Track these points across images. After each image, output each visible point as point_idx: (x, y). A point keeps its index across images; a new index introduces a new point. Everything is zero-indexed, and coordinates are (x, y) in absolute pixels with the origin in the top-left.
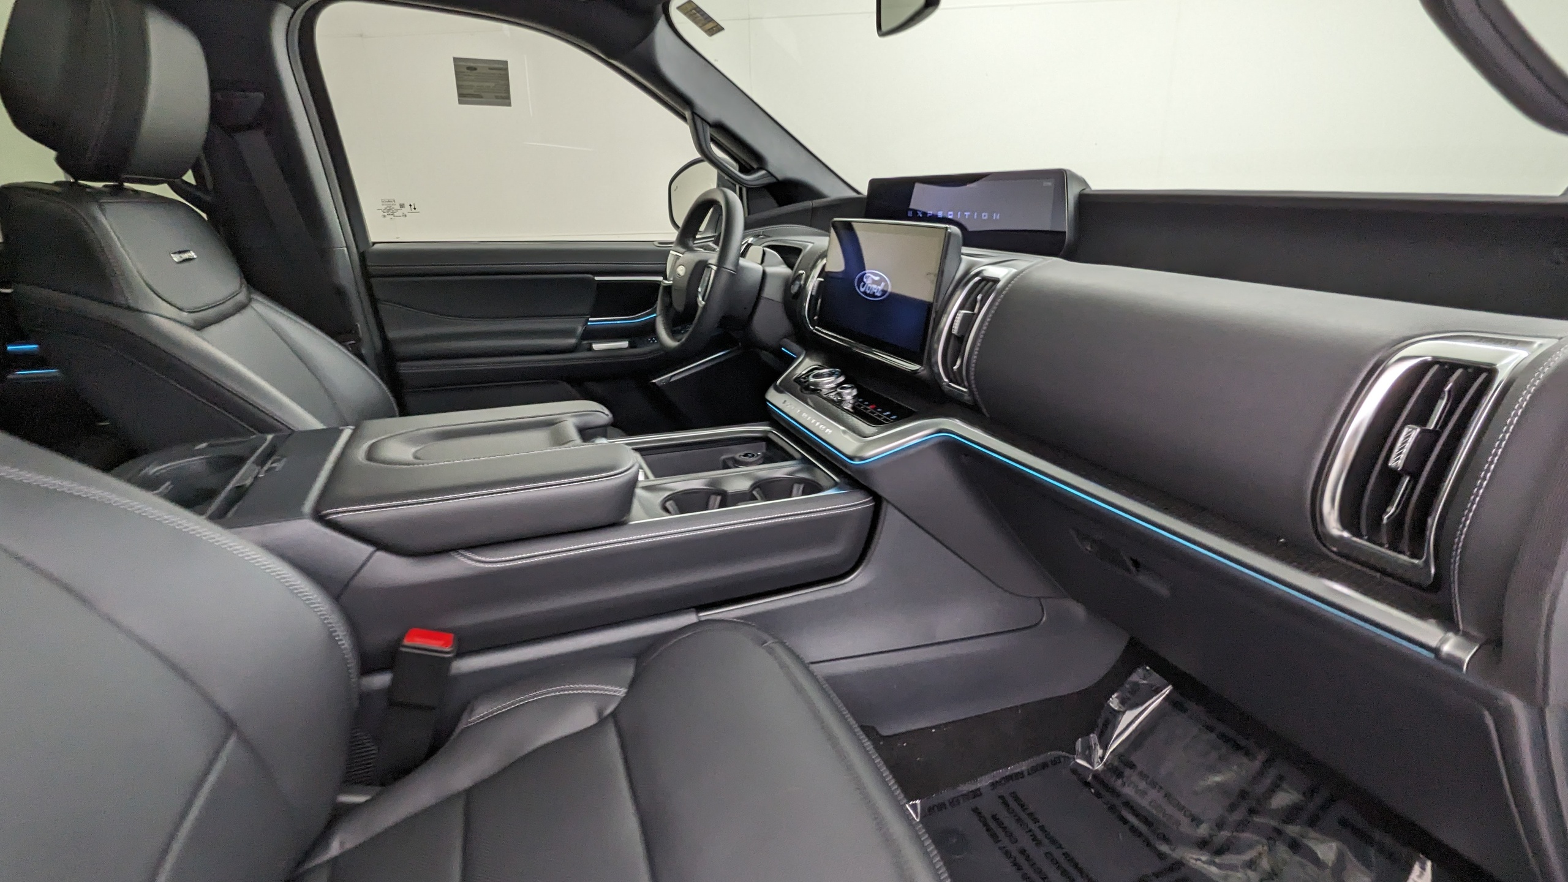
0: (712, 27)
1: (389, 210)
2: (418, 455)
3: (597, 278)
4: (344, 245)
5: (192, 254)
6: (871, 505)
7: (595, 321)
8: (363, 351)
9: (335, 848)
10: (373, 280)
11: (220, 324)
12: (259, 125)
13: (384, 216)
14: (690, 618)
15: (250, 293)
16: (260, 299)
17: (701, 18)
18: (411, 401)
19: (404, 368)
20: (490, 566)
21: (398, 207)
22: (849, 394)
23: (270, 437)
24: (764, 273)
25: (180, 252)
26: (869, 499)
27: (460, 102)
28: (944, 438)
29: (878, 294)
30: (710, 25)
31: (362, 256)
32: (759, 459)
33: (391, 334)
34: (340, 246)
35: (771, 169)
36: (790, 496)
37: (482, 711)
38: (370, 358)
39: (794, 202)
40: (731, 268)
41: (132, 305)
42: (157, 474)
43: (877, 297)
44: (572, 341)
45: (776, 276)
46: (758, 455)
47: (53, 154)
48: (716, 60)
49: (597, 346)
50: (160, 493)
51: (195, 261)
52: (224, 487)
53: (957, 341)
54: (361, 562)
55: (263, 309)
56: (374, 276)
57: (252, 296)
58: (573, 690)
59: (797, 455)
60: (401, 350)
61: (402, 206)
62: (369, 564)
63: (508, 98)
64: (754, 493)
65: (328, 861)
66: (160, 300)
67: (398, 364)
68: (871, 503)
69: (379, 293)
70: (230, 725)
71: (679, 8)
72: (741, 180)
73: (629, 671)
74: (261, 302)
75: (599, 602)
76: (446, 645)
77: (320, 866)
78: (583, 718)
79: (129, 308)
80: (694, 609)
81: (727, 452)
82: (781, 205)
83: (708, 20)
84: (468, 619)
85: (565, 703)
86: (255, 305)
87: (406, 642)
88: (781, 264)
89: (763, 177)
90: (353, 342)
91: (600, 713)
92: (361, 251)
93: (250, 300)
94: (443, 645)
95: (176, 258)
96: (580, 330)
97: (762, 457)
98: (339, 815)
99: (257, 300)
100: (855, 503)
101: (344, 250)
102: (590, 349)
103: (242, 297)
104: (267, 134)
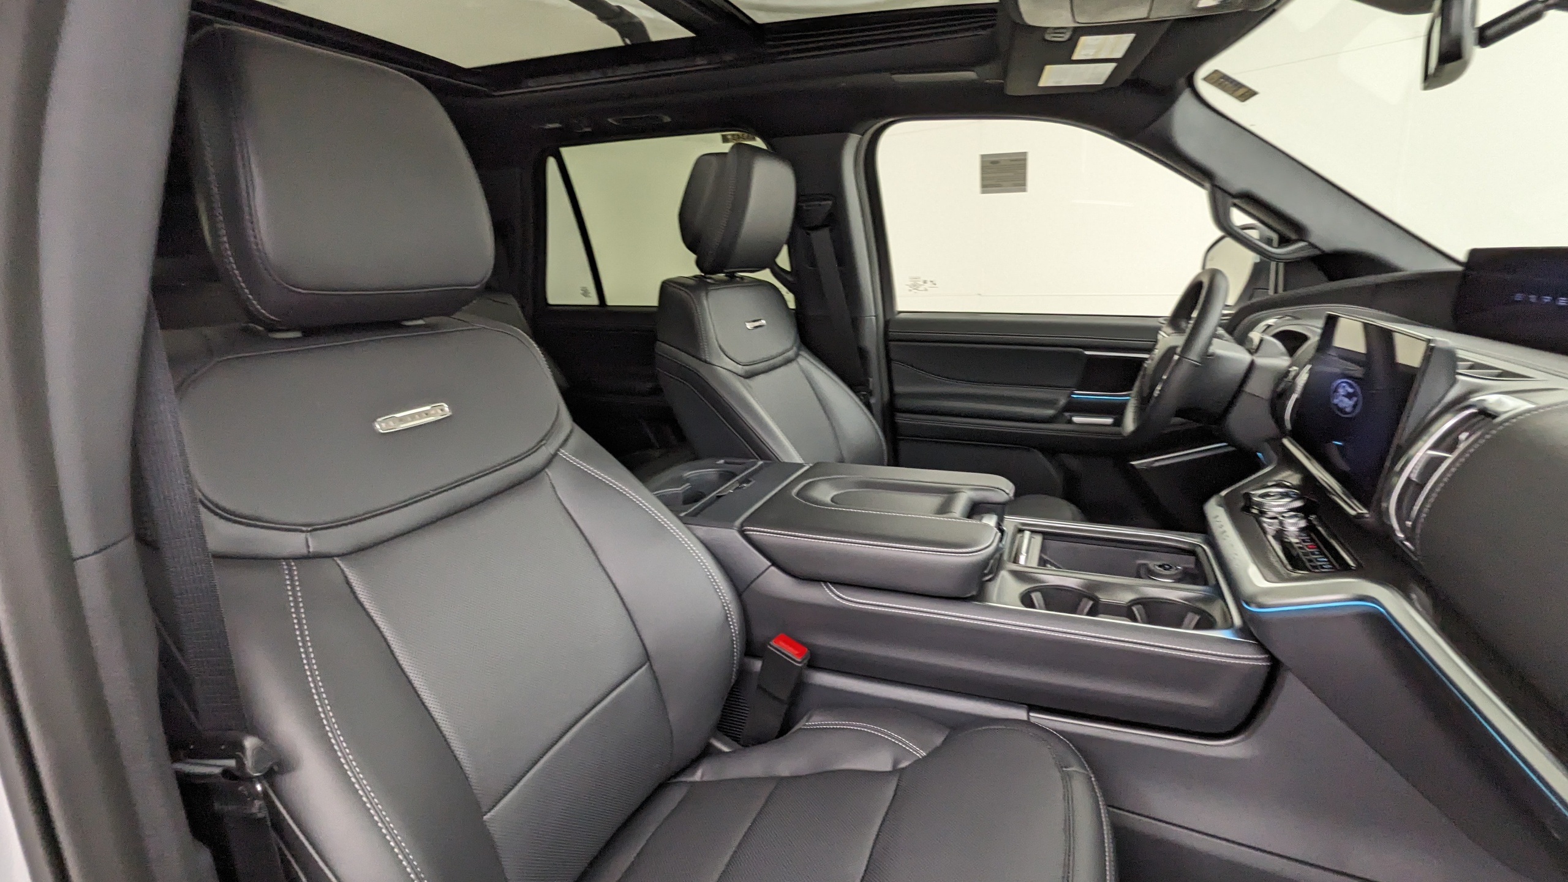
0: (1244, 93)
1: (915, 286)
2: (835, 500)
3: (1087, 353)
4: (873, 314)
5: (763, 322)
6: (1264, 664)
7: (1080, 395)
8: (873, 401)
9: (698, 776)
10: (892, 343)
11: (767, 374)
12: (826, 226)
13: (910, 290)
14: (1020, 714)
15: (799, 349)
16: (806, 355)
17: (1230, 85)
18: (904, 447)
19: (902, 419)
20: (847, 603)
21: (921, 283)
22: (1293, 524)
23: (760, 463)
24: (1252, 364)
25: (754, 321)
26: (1263, 656)
27: (983, 192)
28: (1371, 610)
29: (1348, 410)
30: (1241, 91)
31: (887, 323)
32: (1175, 574)
33: (898, 389)
34: (869, 315)
35: (1313, 239)
36: (1179, 626)
37: (816, 721)
38: (877, 409)
39: (1349, 277)
40: (1195, 359)
41: (708, 360)
42: (688, 477)
43: (1346, 413)
44: (1050, 412)
45: (1266, 369)
46: (1177, 569)
47: (693, 257)
48: (1252, 125)
49: (1076, 419)
50: (656, 494)
51: (766, 327)
52: (710, 494)
53: (1413, 488)
54: (758, 574)
55: (807, 363)
56: (891, 341)
57: (801, 353)
58: (882, 733)
59: (1212, 582)
60: (901, 403)
61: (925, 282)
62: (765, 574)
63: (1024, 184)
64: (1134, 609)
65: (691, 782)
66: (725, 357)
67: (899, 414)
68: (1267, 662)
69: (892, 355)
70: (647, 657)
71: (1206, 79)
72: (1270, 254)
73: (939, 740)
74: (805, 358)
75: (936, 666)
76: (799, 655)
77: (686, 782)
78: (881, 761)
79: (706, 362)
80: (1026, 706)
81: (1145, 557)
82: (1332, 278)
83: (1239, 86)
84: (825, 641)
85: (874, 742)
86: (801, 360)
87: (772, 643)
88: (1282, 354)
89: (1302, 249)
90: (865, 393)
91: (896, 763)
92: (888, 318)
93: (797, 355)
94: (797, 654)
95: (749, 326)
96: (1063, 402)
97: (1180, 573)
98: (706, 752)
99: (804, 357)
100: (1249, 657)
101: (871, 319)
102: (1070, 422)
103: (791, 354)
104: (831, 231)
